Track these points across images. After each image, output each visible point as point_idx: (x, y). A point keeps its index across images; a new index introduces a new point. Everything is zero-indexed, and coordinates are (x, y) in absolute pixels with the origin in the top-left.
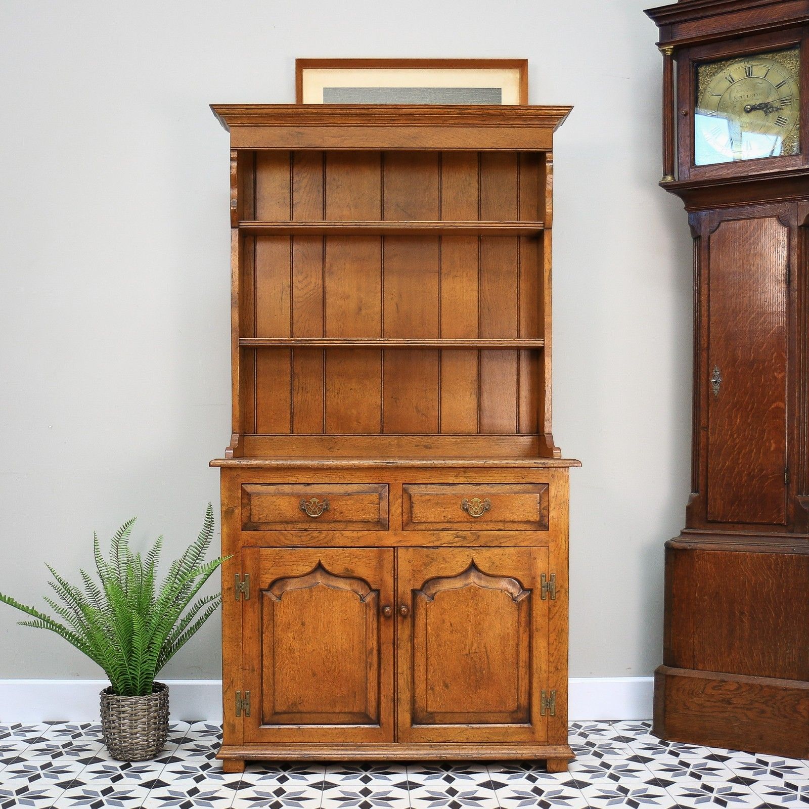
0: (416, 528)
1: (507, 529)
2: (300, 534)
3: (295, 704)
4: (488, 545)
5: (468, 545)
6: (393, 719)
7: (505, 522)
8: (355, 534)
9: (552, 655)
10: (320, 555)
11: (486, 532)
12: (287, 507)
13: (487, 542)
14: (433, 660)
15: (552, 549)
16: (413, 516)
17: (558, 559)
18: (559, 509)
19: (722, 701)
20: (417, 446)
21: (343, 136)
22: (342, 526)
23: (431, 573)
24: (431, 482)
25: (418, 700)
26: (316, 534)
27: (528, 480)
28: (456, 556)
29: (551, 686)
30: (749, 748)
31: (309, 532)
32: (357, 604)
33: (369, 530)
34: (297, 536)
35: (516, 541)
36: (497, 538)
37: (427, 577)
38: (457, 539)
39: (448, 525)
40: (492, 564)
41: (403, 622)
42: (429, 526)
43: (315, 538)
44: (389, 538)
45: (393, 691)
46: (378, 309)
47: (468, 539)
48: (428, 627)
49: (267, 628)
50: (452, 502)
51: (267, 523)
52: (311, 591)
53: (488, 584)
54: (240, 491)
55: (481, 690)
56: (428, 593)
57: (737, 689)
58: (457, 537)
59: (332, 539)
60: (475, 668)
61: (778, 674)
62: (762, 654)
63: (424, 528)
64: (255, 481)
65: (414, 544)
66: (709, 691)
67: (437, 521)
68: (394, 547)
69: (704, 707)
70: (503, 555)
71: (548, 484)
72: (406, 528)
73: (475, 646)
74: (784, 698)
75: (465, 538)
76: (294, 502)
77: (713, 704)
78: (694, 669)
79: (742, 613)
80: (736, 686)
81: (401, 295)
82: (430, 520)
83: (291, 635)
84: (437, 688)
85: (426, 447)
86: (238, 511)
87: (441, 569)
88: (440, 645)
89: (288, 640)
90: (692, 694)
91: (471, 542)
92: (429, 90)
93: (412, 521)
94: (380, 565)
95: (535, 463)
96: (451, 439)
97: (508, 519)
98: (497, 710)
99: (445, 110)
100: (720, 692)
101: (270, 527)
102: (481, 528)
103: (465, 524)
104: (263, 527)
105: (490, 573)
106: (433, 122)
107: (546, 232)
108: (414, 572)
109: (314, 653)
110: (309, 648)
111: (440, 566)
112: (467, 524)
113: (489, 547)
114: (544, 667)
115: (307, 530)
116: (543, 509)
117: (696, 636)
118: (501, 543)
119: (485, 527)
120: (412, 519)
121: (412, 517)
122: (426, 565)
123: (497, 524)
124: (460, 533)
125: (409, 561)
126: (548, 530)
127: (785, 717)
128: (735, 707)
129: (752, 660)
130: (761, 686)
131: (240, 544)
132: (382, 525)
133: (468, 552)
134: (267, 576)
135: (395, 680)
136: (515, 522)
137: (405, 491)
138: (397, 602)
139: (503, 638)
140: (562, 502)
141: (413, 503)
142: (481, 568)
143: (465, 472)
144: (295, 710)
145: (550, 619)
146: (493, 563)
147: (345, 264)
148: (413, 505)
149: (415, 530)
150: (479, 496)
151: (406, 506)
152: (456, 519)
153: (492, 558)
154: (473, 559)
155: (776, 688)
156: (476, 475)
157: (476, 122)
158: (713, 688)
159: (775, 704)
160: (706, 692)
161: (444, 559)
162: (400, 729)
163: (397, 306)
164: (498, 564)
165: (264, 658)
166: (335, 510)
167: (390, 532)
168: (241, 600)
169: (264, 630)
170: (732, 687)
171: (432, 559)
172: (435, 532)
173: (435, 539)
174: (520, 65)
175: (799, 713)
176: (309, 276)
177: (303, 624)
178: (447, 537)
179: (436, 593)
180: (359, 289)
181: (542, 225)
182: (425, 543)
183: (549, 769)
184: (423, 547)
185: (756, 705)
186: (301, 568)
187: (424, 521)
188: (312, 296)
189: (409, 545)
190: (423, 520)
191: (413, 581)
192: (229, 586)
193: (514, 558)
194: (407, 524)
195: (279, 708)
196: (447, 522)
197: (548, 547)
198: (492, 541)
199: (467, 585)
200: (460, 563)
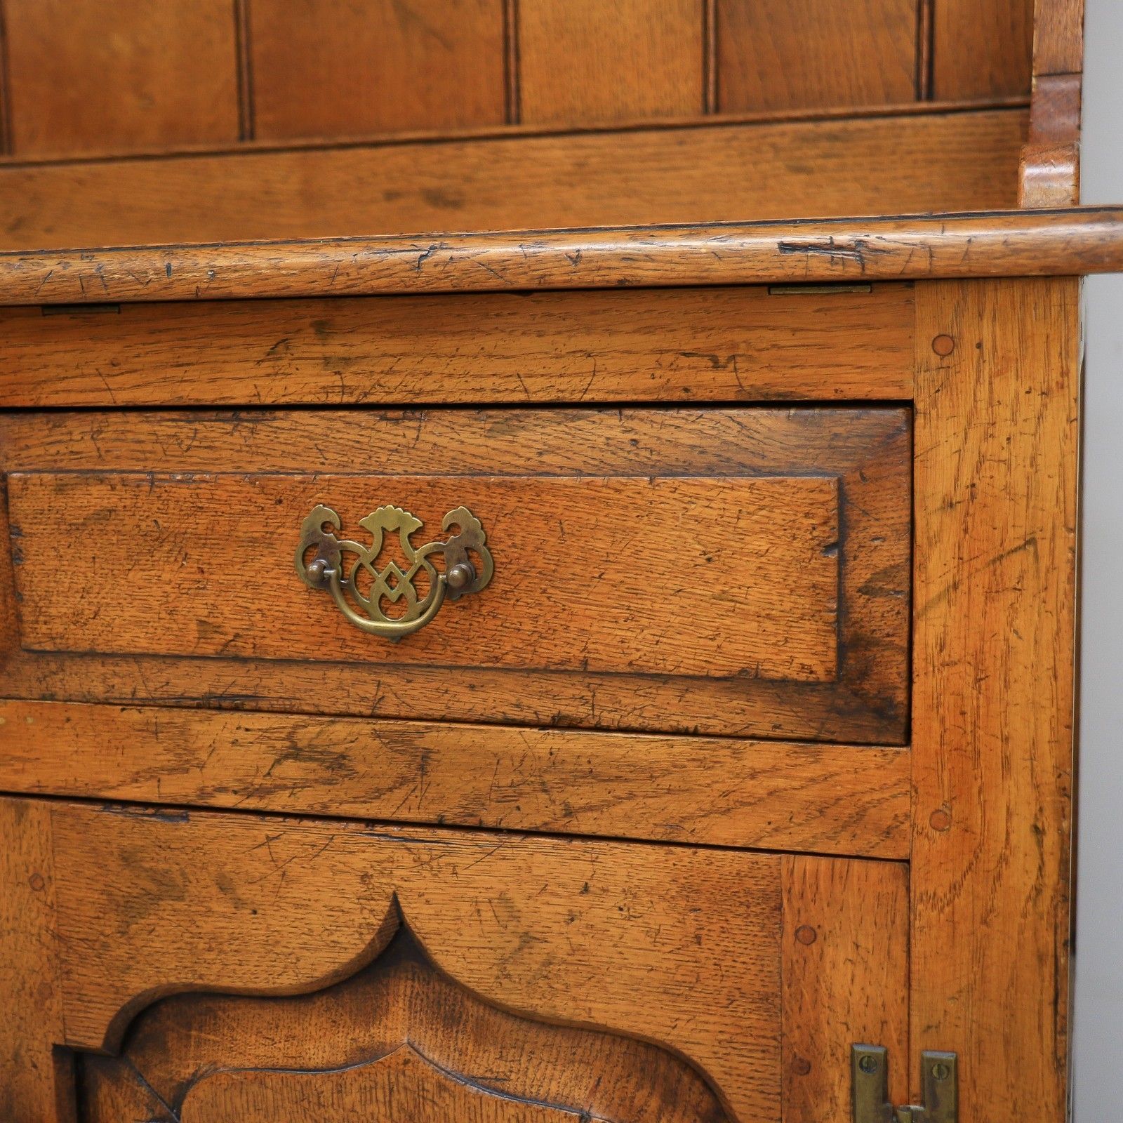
1: (608, 718)
4: (490, 820)
5: (361, 810)
7: (586, 670)
11: (469, 736)
13: (478, 800)
15: (932, 879)
16: (28, 610)
17: (979, 955)
18: (991, 594)
20: (391, 196)
23: (159, 961)
24: (123, 398)
27: (757, 379)
28: (294, 869)
35: (675, 807)
36: (546, 776)
37: (139, 983)
38: (291, 769)
39: (235, 680)
40: (516, 943)
42: (125, 681)
47: (361, 768)
50: (245, 528)
53: (501, 1067)
56: (157, 1073)
58: (295, 753)
63: (99, 690)
65: (53, 780)
67: (162, 649)
70: (586, 890)
71: (908, 404)
75: (339, 763)
82: (122, 642)
91: (378, 793)
93: (30, 640)
95: (784, 247)
96: (557, 152)
97: (606, 654)
102: (439, 709)
103: (334, 674)
105: (515, 999)
108: (64, 947)
111: (207, 926)
112: (347, 675)
113: (496, 830)
116: (867, 590)
118: (569, 812)
119: (466, 702)
120: (20, 634)
121: (19, 617)
122: (126, 909)
123: (537, 683)
124: (310, 732)
125: (37, 882)
126: (908, 741)
133: (362, 852)
136: (663, 679)
140: (1014, 538)
141: (19, 533)
142: (450, 963)
143: (323, 329)
146: (527, 939)
148: (22, 543)
149: (52, 697)
150: (407, 496)
152: (274, 645)
153: (520, 903)
154: (395, 902)
161: (225, 886)
164: (559, 946)
171: (154, 876)
172: (164, 716)
173: (166, 759)
179: (190, 1082)
182: (113, 779)
184: (108, 803)
187: (84, 646)
189: (24, 783)
190: (80, 639)
191: (59, 996)
193: (661, 917)
194: (5, 661)
196: (219, 658)
197: (908, 861)
198: (512, 796)
199: (367, 1055)
200: (317, 920)
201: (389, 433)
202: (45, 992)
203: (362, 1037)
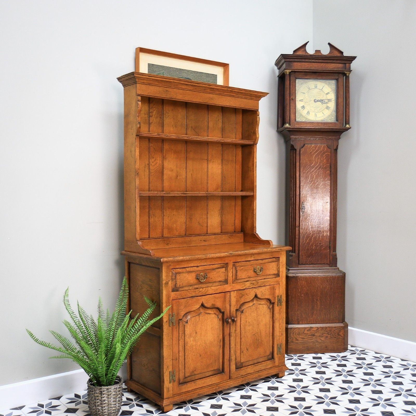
0: (237, 282)
1: (267, 278)
2: (195, 291)
3: (193, 371)
4: (261, 286)
5: (255, 287)
6: (229, 369)
7: (267, 275)
8: (216, 288)
9: (280, 329)
10: (203, 300)
11: (260, 280)
12: (191, 278)
14: (243, 339)
15: (280, 285)
16: (237, 276)
17: (282, 289)
18: (283, 268)
19: (311, 335)
21: (185, 95)
22: (210, 285)
23: (242, 301)
24: (242, 261)
25: (237, 358)
26: (201, 289)
28: (250, 292)
29: (280, 342)
30: (322, 352)
31: (199, 289)
32: (217, 319)
33: (221, 285)
34: (194, 292)
35: (270, 283)
36: (263, 282)
37: (241, 303)
38: (251, 285)
41: (233, 325)
43: (201, 292)
44: (227, 288)
45: (229, 357)
46: (184, 177)
48: (241, 325)
49: (181, 338)
50: (250, 269)
51: (182, 287)
52: (199, 317)
53: (260, 303)
54: (171, 273)
55: (259, 349)
56: (241, 310)
57: (317, 330)
59: (207, 291)
60: (257, 340)
61: (331, 322)
62: (325, 315)
63: (240, 282)
64: (178, 267)
65: (237, 289)
66: (306, 332)
67: (245, 278)
68: (229, 292)
69: (304, 339)
70: (265, 289)
71: (279, 257)
72: (234, 282)
73: (257, 330)
74: (335, 330)
75: (253, 284)
76: (194, 275)
77: (307, 337)
78: (298, 324)
79: (317, 300)
80: (316, 329)
81: (193, 170)
82: (243, 278)
83: (192, 339)
84: (244, 351)
85: (204, 241)
86: (170, 283)
87: (246, 298)
88: (245, 332)
89: (190, 341)
90: (299, 334)
91: (255, 285)
92: (190, 72)
94: (224, 301)
98: (264, 356)
99: (227, 89)
100: (310, 332)
101: (183, 289)
103: (254, 278)
104: (181, 289)
105: (261, 298)
106: (220, 93)
107: (255, 146)
108: (237, 301)
109: (200, 346)
110: (199, 343)
114: (278, 334)
115: (198, 289)
116: (278, 268)
117: (299, 311)
118: (265, 284)
119: (260, 278)
120: (236, 278)
122: (241, 297)
124: (252, 282)
125: (235, 297)
126: (279, 277)
127: (335, 338)
128: (316, 337)
129: (321, 318)
130: (326, 327)
131: (171, 299)
132: (226, 282)
133: (254, 290)
134: (182, 312)
135: (230, 351)
136: (270, 275)
137: (234, 265)
138: (231, 316)
139: (266, 325)
140: (283, 264)
141: (237, 270)
142: (258, 296)
143: (253, 255)
144: (193, 374)
145: (280, 314)
146: (262, 293)
147: (171, 154)
148: (237, 272)
150: (259, 265)
151: (234, 272)
152: (252, 276)
153: (262, 291)
154: (256, 293)
155: (332, 327)
156: (257, 256)
157: (235, 95)
158: (308, 331)
159: (331, 333)
160: (305, 332)
161: (247, 294)
162: (232, 372)
163: (192, 175)
164: (264, 294)
165: (180, 352)
166: (209, 277)
167: (228, 285)
168: (171, 326)
169: (180, 339)
170: (315, 329)
171: (242, 295)
172: (244, 283)
173: (244, 286)
174: (225, 66)
175: (340, 335)
176: (157, 159)
177: (196, 333)
178: (248, 284)
179: (244, 310)
180: (177, 167)
181: (253, 143)
182: (241, 288)
183: (279, 376)
184: (240, 290)
185: (324, 335)
186: (195, 307)
188: (158, 170)
189: (235, 290)
190: (240, 278)
192: (167, 320)
193: (269, 290)
194: (235, 281)
195: (187, 375)
196: (248, 278)
197: (279, 284)
198: (262, 284)
199: (254, 304)
200: (252, 295)
201: (257, 261)
202: (235, 305)
203: (253, 303)
